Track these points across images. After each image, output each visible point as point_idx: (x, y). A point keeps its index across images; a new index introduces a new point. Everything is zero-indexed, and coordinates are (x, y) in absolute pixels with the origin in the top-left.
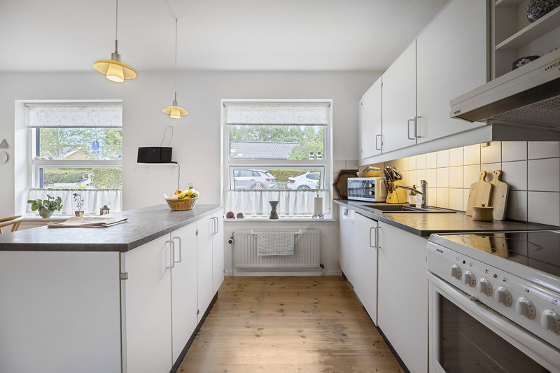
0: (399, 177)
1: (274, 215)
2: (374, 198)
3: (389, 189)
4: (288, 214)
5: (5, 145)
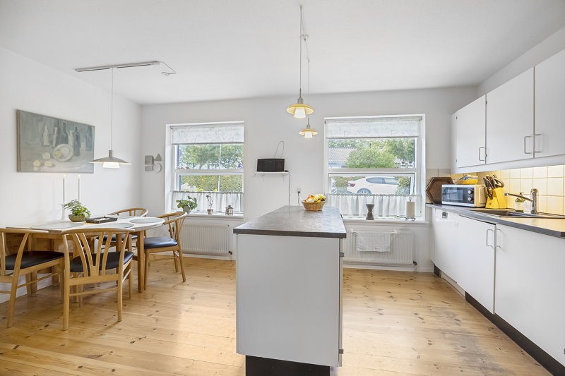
0: (500, 184)
1: (370, 216)
2: (473, 203)
3: (489, 195)
4: (381, 216)
5: (159, 158)
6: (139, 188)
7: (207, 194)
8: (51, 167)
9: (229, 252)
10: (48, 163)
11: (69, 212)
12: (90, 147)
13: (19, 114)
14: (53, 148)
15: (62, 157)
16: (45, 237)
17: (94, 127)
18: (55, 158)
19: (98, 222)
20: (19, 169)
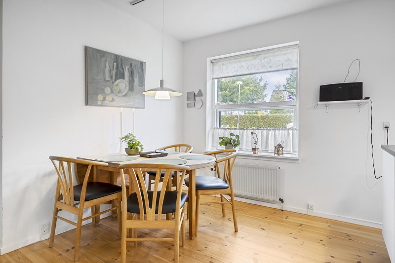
5: (200, 94)
6: (182, 124)
7: (251, 131)
8: (111, 101)
9: (280, 200)
10: (109, 98)
11: (125, 145)
12: (142, 82)
13: (86, 49)
14: (113, 83)
15: (120, 92)
16: (106, 169)
17: (145, 63)
18: (114, 92)
19: (150, 157)
20: (87, 103)
